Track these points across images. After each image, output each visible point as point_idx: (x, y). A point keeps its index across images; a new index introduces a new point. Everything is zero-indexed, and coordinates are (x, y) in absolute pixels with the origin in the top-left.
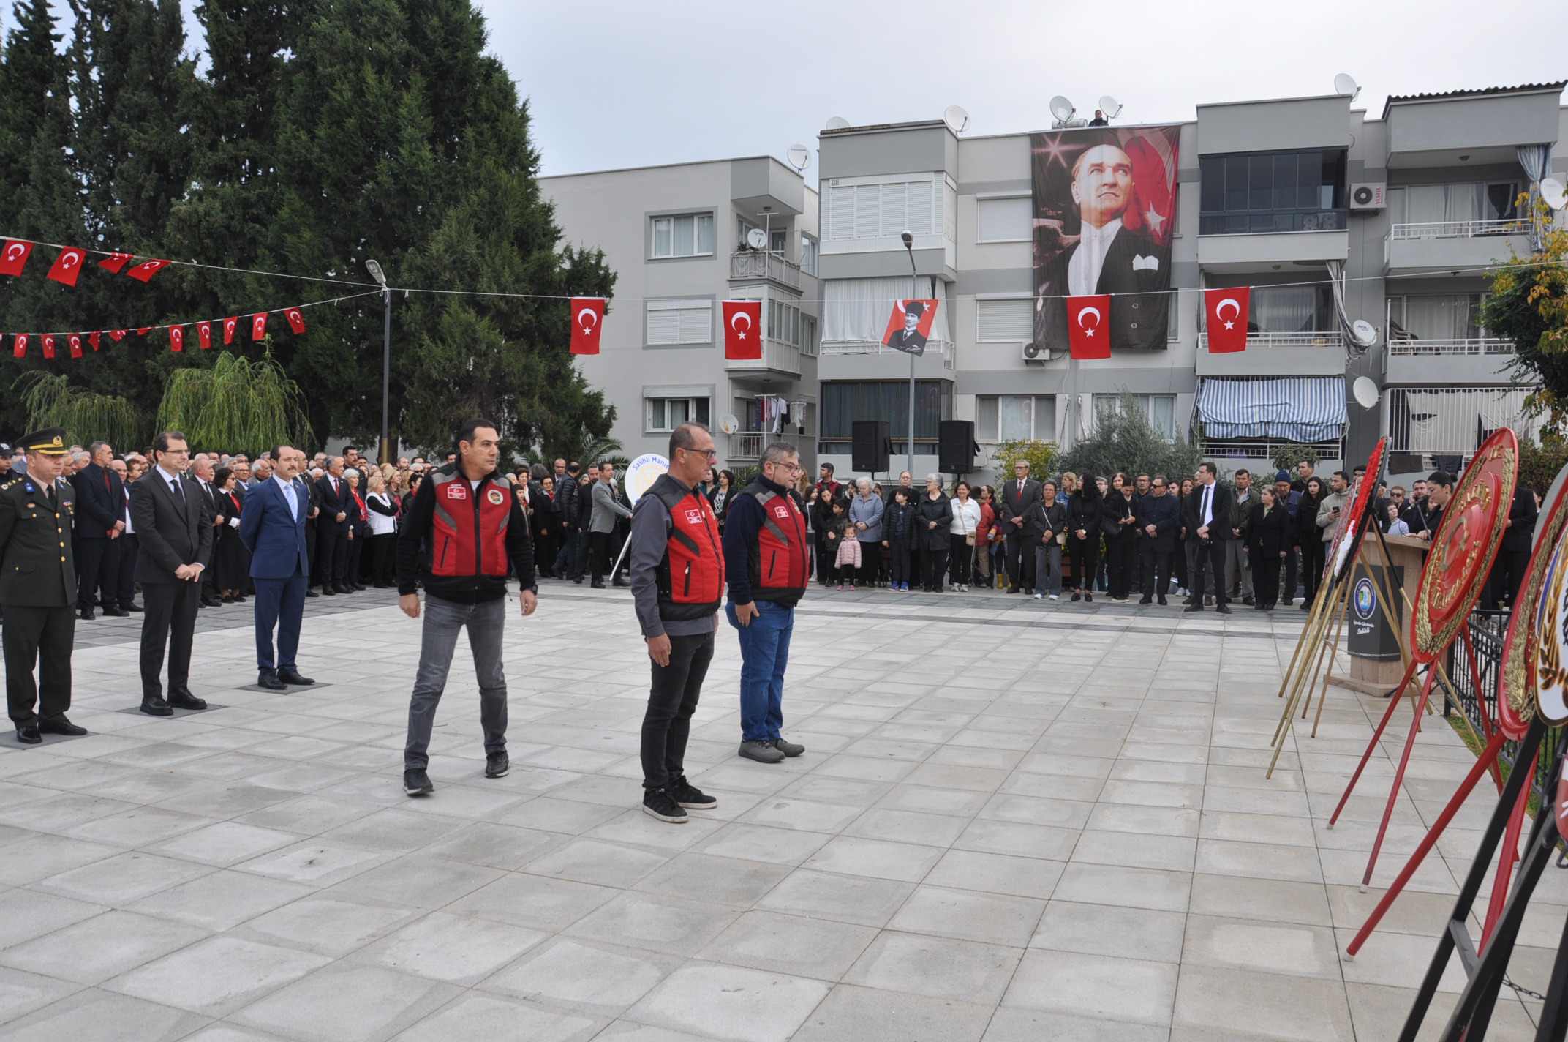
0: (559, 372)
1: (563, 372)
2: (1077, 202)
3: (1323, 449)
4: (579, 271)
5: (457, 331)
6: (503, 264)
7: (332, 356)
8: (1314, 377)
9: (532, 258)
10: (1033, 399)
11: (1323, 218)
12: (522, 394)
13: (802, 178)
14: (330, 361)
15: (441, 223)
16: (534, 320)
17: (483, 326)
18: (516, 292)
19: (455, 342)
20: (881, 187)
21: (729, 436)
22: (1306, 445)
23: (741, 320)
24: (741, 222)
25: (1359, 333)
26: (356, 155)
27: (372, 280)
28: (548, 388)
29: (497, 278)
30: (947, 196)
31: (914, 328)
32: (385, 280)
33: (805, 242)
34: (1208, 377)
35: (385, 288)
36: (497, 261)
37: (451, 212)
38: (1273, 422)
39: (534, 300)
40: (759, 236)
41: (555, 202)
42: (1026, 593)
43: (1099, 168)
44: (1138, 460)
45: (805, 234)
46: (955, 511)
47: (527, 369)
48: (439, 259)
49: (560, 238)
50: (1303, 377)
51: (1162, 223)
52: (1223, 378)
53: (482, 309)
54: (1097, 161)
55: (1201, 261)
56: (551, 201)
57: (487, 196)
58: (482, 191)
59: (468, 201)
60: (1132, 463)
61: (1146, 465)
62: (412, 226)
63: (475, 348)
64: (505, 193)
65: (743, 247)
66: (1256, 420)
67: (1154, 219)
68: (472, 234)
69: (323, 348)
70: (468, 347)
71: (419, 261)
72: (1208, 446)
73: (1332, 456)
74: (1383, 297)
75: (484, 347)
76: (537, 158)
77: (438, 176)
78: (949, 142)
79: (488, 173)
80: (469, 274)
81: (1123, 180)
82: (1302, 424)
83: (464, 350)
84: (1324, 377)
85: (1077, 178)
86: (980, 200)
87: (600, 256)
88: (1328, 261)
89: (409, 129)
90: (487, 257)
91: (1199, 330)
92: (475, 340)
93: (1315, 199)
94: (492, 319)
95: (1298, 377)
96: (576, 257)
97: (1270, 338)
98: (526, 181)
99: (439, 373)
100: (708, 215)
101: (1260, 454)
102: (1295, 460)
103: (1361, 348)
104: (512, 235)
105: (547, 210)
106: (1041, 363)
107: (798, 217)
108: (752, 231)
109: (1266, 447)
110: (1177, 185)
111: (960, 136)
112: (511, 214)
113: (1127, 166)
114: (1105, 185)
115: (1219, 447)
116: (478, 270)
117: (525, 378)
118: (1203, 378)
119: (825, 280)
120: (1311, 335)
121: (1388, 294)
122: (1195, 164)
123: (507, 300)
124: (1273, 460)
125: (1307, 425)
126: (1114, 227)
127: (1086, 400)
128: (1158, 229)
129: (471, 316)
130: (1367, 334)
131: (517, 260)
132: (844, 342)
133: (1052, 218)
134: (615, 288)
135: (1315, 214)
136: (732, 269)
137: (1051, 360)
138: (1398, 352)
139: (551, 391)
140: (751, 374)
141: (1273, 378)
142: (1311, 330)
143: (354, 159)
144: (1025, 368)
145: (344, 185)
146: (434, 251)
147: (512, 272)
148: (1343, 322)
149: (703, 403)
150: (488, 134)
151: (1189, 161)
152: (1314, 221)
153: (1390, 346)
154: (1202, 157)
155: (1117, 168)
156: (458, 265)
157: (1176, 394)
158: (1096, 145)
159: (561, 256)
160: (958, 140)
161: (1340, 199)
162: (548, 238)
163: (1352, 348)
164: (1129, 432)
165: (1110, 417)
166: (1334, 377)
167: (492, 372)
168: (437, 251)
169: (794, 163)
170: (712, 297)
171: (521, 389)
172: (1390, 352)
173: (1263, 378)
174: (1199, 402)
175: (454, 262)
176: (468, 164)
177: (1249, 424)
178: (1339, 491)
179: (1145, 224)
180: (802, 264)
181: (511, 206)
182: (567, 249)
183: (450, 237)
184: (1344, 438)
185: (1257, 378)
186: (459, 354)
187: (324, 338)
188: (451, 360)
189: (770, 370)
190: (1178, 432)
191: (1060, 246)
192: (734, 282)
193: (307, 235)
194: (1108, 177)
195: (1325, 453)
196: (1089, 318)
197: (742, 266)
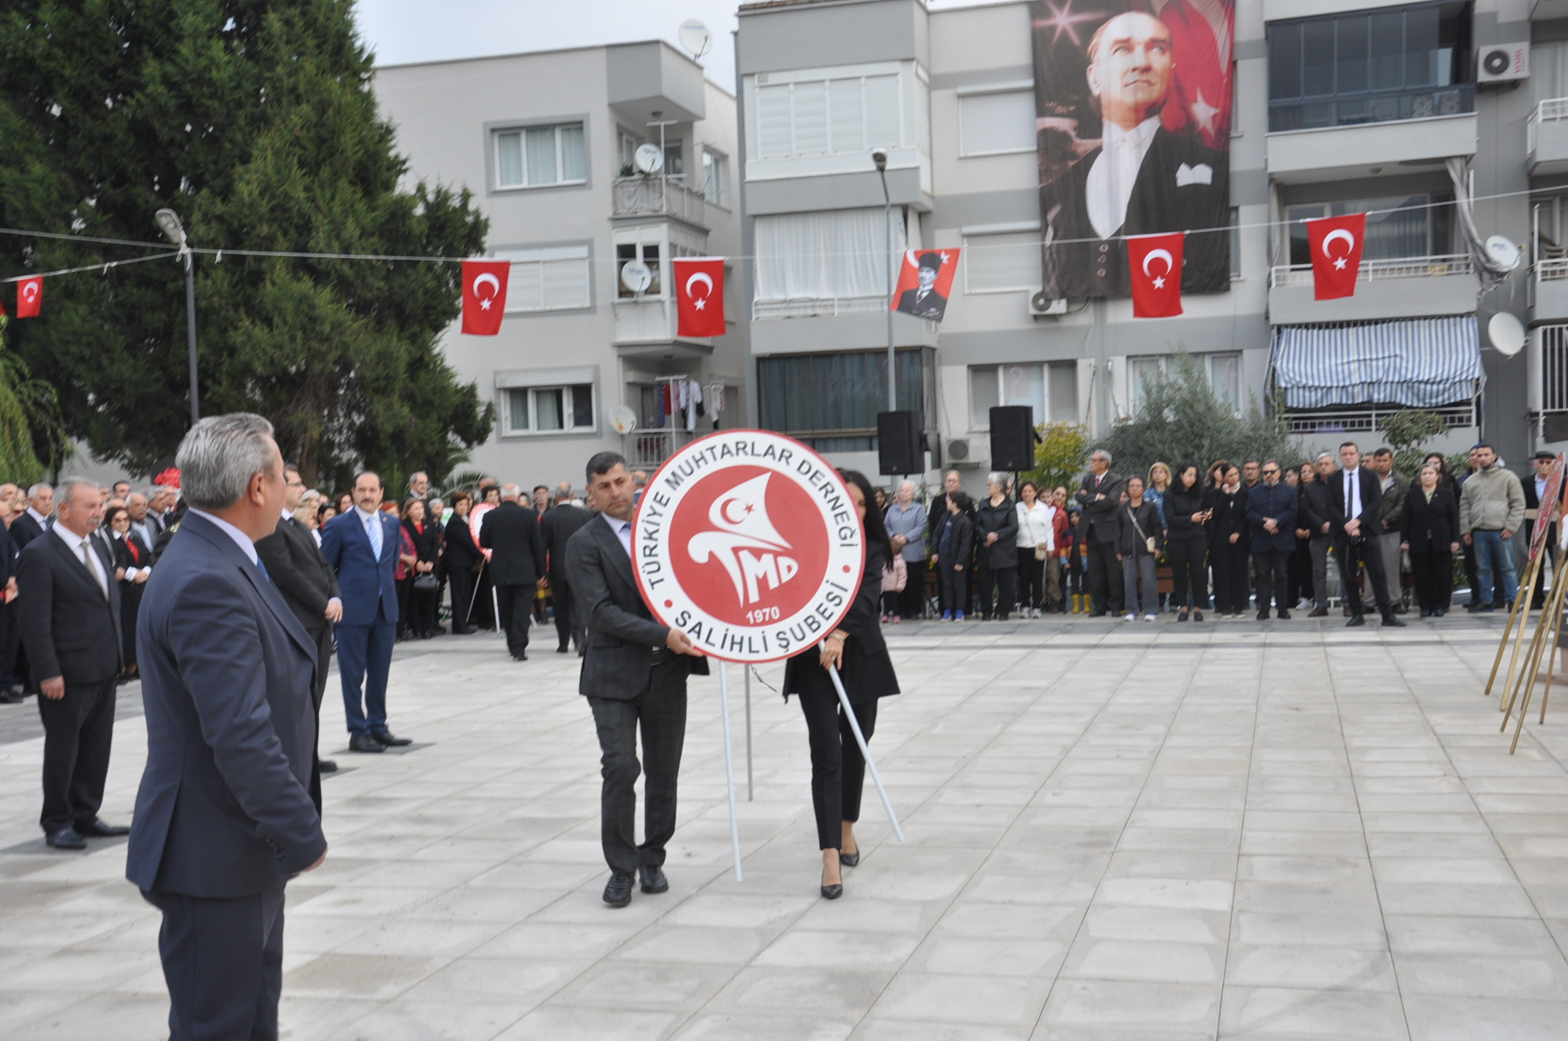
0: (421, 359)
1: (427, 358)
2: (1096, 92)
3: (1450, 415)
4: (438, 218)
5: (289, 306)
6: (344, 211)
7: (89, 345)
8: (1432, 317)
9: (379, 202)
10: (1046, 369)
11: (1441, 98)
12: (377, 391)
13: (701, 68)
14: (87, 353)
15: (250, 155)
16: (386, 288)
17: (324, 297)
18: (364, 250)
19: (285, 323)
20: (827, 84)
21: (622, 436)
22: (1430, 410)
23: (699, 286)
24: (620, 135)
25: (1494, 253)
26: (106, 52)
27: (165, 239)
28: (408, 382)
29: (336, 232)
30: (919, 93)
31: (930, 287)
32: (183, 237)
33: (707, 160)
34: (1286, 326)
35: (185, 250)
36: (337, 209)
37: (262, 141)
38: (1379, 382)
39: (385, 262)
40: (651, 156)
41: (395, 121)
42: (1113, 615)
43: (1125, 46)
44: (1206, 442)
45: (708, 149)
46: (1021, 518)
47: (384, 357)
48: (252, 205)
49: (405, 171)
50: (1419, 318)
51: (1214, 117)
52: (1307, 326)
53: (318, 273)
54: (1122, 35)
55: (1271, 169)
56: (391, 119)
57: (314, 118)
58: (305, 108)
59: (284, 122)
60: (1199, 447)
61: (1217, 449)
62: (201, 157)
63: (313, 330)
64: (338, 112)
65: (627, 171)
66: (1355, 380)
67: (1203, 112)
68: (297, 173)
69: (75, 333)
70: (303, 329)
71: (219, 208)
72: (1295, 419)
73: (1463, 422)
74: (1526, 202)
75: (327, 329)
76: (370, 59)
77: (238, 86)
78: (918, 15)
79: (309, 82)
80: (297, 227)
81: (1159, 61)
82: (1420, 382)
83: (299, 335)
84: (1448, 317)
85: (1095, 59)
86: (962, 97)
87: (466, 196)
88: (1449, 158)
89: (190, 18)
90: (321, 203)
91: (1270, 262)
92: (313, 320)
93: (1426, 70)
94: (332, 291)
95: (1412, 319)
96: (431, 198)
97: (1371, 268)
98: (360, 92)
99: (264, 365)
100: (575, 127)
101: (1364, 425)
102: (1415, 432)
103: (1497, 275)
104: (350, 171)
105: (386, 133)
106: (1055, 317)
107: (698, 125)
108: (642, 148)
109: (1370, 416)
110: (1233, 64)
111: (931, 6)
112: (348, 141)
113: (1164, 41)
114: (1134, 70)
115: (1306, 420)
116: (309, 221)
117: (380, 368)
118: (1279, 329)
119: (755, 216)
120: (1425, 261)
121: (1533, 200)
122: (1260, 33)
123: (352, 263)
124: (1383, 433)
125: (1427, 383)
126: (1150, 127)
127: (1119, 365)
128: (1209, 127)
129: (306, 285)
130: (1505, 254)
131: (361, 206)
132: (785, 302)
133: (1062, 115)
134: (488, 240)
135: (1428, 92)
136: (615, 202)
137: (1068, 313)
138: (1550, 276)
139: (411, 385)
140: (650, 349)
141: (1376, 322)
142: (1424, 254)
143: (103, 58)
144: (1032, 326)
145: (89, 96)
146: (246, 195)
147: (358, 223)
148: (1472, 240)
149: (582, 393)
150: (299, 24)
151: (1249, 27)
152: (1428, 104)
153: (1539, 268)
154: (1271, 25)
155: (1151, 44)
156: (278, 214)
157: (1241, 351)
158: (1120, 12)
159: (414, 196)
160: (929, 13)
161: (1462, 70)
162: (394, 171)
163: (1486, 276)
164: (1191, 407)
165: (1161, 388)
166: (1462, 316)
167: (336, 363)
168: (250, 194)
169: (690, 49)
170: (589, 243)
171: (375, 385)
172: (1539, 277)
173: (1363, 323)
174: (1276, 359)
175: (272, 210)
176: (279, 69)
177: (1347, 387)
178: (1486, 468)
179: (1190, 120)
180: (706, 190)
181: (348, 130)
182: (421, 188)
183: (266, 175)
184: (1479, 398)
185: (1355, 323)
186: (293, 338)
187: (77, 320)
188: (281, 348)
189: (676, 343)
190: (1253, 401)
191: (1074, 155)
192: (618, 220)
193: (37, 168)
194: (1139, 58)
195: (1452, 420)
196: (1158, 265)
197: (630, 198)
